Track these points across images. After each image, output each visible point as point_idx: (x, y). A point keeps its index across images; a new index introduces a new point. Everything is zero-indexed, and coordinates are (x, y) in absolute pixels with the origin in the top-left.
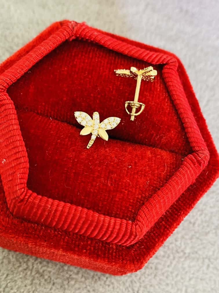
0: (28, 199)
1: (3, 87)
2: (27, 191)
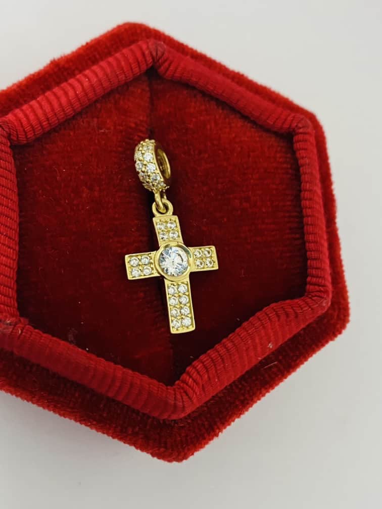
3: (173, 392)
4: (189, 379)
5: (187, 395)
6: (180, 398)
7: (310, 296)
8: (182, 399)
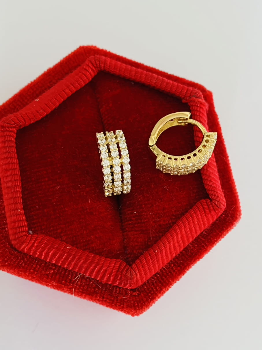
0: (7, 131)
1: (98, 64)
2: (13, 127)
3: (101, 64)
4: (91, 71)
5: (92, 64)
6: (97, 62)
7: (15, 125)
8: (95, 62)
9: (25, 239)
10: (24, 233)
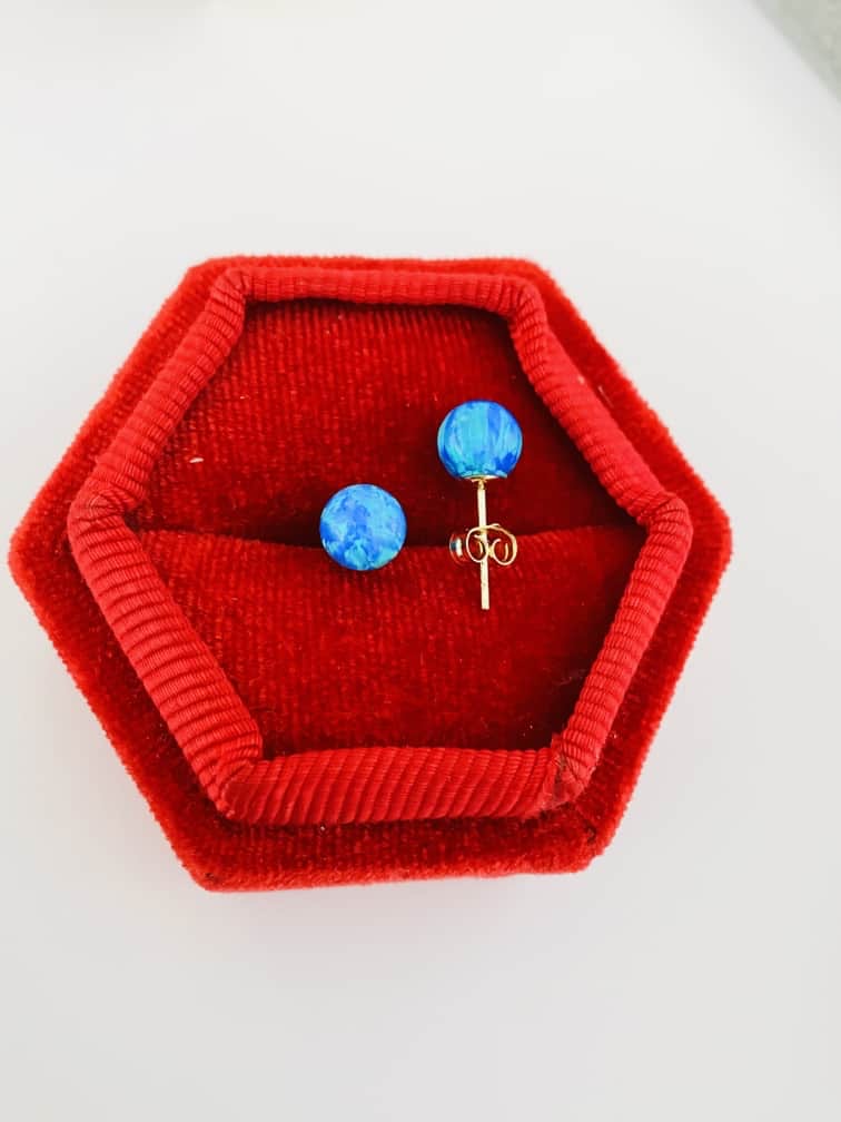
9: (234, 288)
10: (248, 286)
